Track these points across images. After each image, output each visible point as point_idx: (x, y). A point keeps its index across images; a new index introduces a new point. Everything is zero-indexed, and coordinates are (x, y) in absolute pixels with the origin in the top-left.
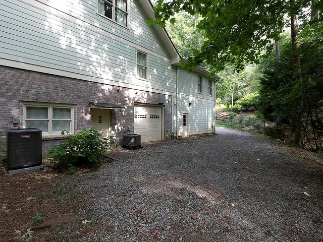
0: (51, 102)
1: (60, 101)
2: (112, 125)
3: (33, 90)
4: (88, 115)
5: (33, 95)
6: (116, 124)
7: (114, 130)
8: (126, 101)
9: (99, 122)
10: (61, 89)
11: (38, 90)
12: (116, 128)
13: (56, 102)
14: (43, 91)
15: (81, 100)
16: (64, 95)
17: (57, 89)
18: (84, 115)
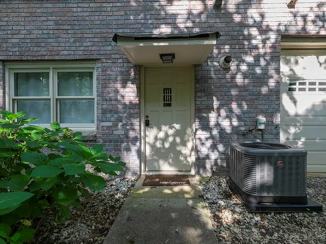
0: (47, 58)
1: (64, 54)
2: (201, 114)
3: (15, 36)
4: (130, 85)
5: (14, 46)
6: (210, 109)
7: (205, 127)
8: (250, 37)
9: (165, 105)
10: (66, 27)
11: (23, 36)
12: (212, 122)
13: (57, 58)
14: (32, 36)
15: (109, 48)
16: (72, 40)
17: (57, 27)
18: (119, 86)
